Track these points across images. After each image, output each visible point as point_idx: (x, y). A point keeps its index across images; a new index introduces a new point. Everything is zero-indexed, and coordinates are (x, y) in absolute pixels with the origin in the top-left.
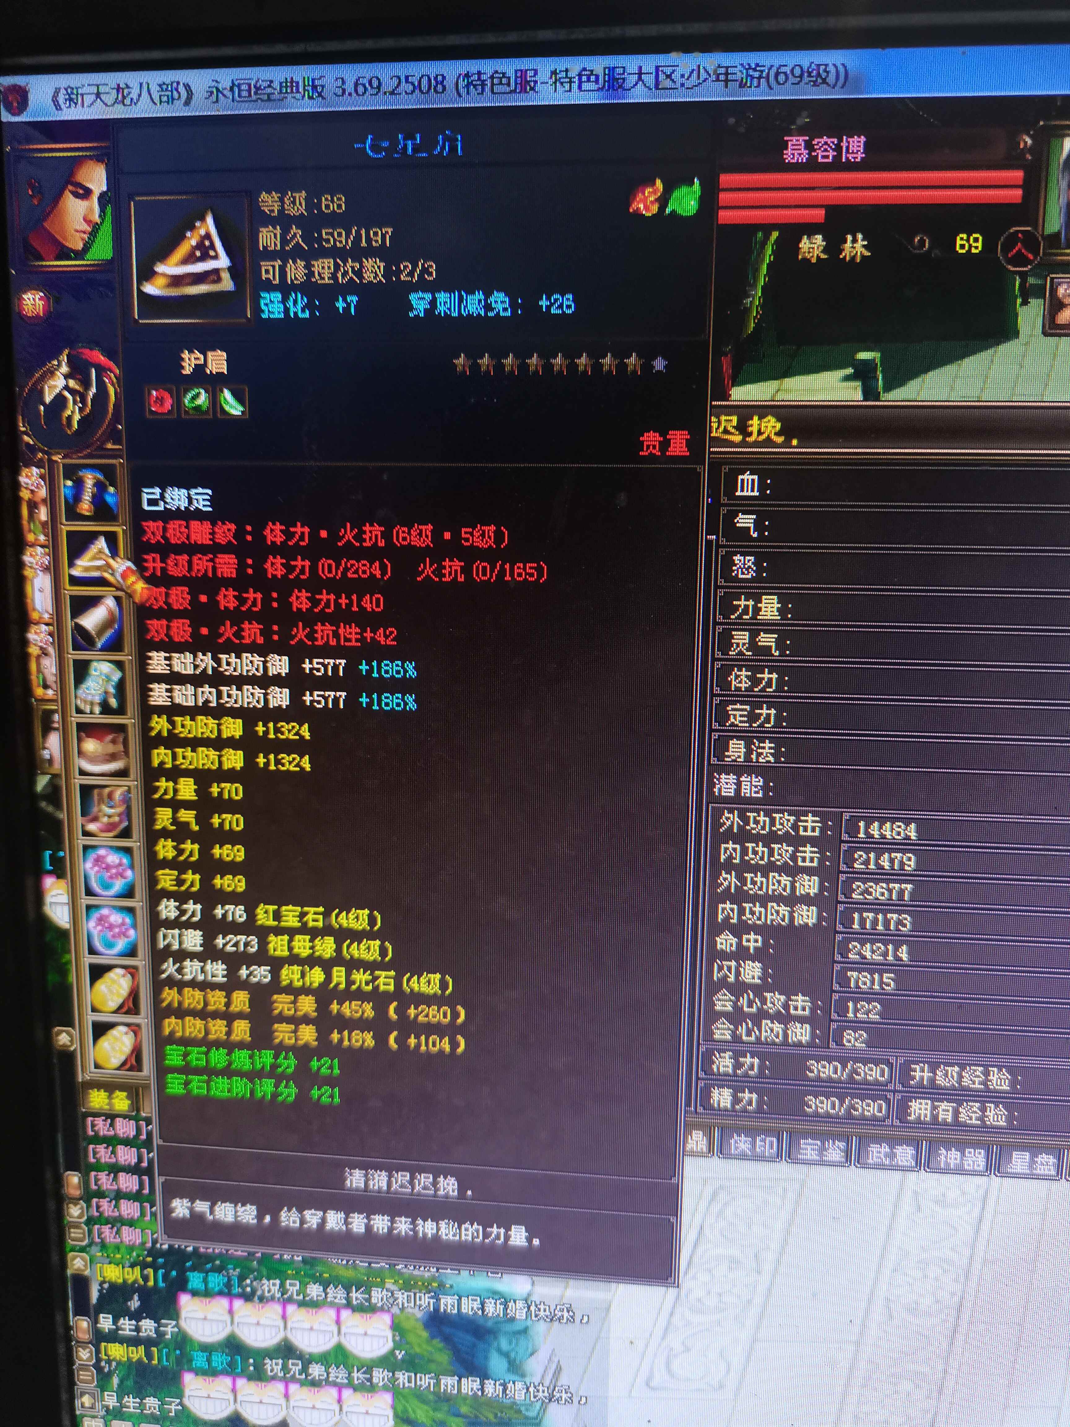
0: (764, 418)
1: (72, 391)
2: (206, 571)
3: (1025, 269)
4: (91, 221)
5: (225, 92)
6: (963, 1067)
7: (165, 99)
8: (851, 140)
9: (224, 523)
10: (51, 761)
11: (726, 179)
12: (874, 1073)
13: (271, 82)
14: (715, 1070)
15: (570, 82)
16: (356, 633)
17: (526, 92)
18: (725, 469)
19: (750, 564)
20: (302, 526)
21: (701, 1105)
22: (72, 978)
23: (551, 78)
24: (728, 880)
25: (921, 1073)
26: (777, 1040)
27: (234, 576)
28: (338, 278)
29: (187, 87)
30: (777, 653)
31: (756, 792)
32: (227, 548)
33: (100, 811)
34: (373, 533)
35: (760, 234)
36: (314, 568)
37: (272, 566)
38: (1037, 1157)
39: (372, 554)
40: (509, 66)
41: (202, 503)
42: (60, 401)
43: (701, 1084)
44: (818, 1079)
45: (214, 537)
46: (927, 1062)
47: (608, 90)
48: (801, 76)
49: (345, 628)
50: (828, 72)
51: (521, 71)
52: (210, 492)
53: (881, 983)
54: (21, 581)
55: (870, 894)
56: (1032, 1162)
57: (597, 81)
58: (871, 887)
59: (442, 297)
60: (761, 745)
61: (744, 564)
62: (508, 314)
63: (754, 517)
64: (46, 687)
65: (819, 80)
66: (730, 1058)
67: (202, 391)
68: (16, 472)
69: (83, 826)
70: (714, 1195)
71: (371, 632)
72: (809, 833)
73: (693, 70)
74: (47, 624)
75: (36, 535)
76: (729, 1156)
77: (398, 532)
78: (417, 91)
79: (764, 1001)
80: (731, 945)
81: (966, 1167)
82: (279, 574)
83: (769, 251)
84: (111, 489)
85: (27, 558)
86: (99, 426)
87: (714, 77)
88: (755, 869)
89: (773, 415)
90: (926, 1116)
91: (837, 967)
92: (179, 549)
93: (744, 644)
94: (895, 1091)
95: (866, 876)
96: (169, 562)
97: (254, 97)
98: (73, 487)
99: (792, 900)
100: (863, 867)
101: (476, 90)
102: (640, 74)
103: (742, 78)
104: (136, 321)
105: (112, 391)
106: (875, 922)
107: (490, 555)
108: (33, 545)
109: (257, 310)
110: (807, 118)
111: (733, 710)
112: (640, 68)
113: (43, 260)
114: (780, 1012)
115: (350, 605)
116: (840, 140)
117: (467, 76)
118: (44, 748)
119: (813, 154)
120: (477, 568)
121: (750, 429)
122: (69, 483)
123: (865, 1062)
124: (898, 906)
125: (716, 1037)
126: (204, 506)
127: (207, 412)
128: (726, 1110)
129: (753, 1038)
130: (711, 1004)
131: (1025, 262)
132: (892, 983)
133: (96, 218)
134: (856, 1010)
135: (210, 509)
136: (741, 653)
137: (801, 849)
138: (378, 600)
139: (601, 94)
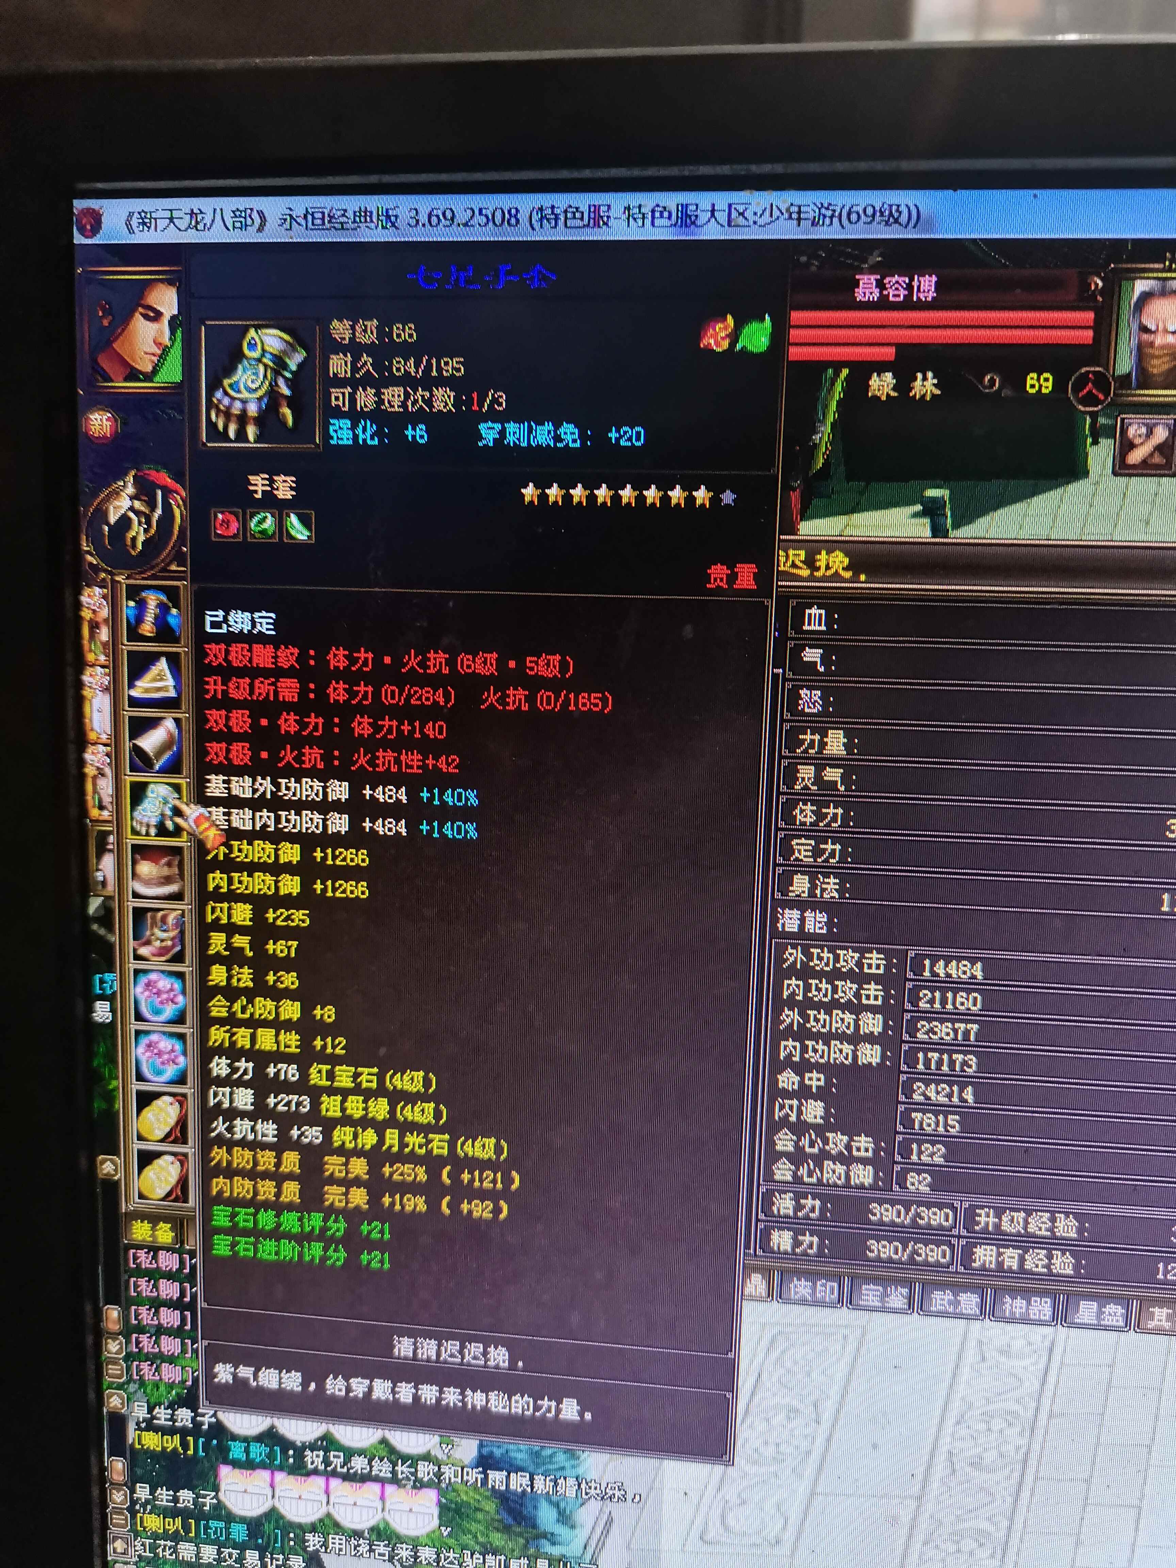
0: (833, 552)
1: (137, 513)
2: (268, 694)
3: (1096, 409)
4: (160, 344)
5: (298, 220)
6: (1029, 1213)
7: (238, 225)
8: (921, 279)
9: (287, 647)
10: (104, 883)
11: (796, 316)
12: (937, 1217)
13: (345, 211)
14: (776, 1212)
15: (643, 218)
16: (418, 760)
17: (599, 226)
18: (793, 603)
19: (816, 698)
20: (366, 652)
21: (760, 1248)
22: (119, 1105)
23: (624, 213)
24: (791, 1017)
25: (986, 1219)
26: (839, 1182)
27: (296, 700)
28: (408, 406)
29: (261, 213)
30: (843, 789)
31: (820, 928)
32: (289, 673)
33: (153, 935)
34: (437, 660)
35: (830, 371)
36: (377, 694)
37: (334, 691)
38: (1105, 1307)
39: (435, 681)
40: (583, 201)
41: (265, 626)
42: (124, 522)
43: (761, 1226)
44: (881, 1223)
45: (277, 661)
46: (993, 1207)
47: (681, 226)
48: (874, 215)
49: (407, 754)
50: (900, 213)
51: (595, 206)
52: (273, 615)
53: (946, 1125)
54: (80, 700)
55: (935, 1033)
56: (1100, 1313)
57: (670, 218)
58: (937, 1027)
59: (511, 427)
60: (826, 880)
61: (811, 698)
62: (578, 445)
63: (821, 651)
64: (101, 807)
65: (891, 220)
66: (791, 1199)
67: (268, 515)
68: (78, 592)
69: (135, 950)
70: (773, 1341)
71: (433, 759)
72: (874, 971)
73: (765, 209)
74: (105, 745)
75: (95, 654)
76: (788, 1301)
77: (462, 660)
78: (491, 224)
79: (826, 1141)
80: (793, 1083)
81: (1032, 1317)
82: (341, 699)
83: (838, 387)
84: (174, 611)
85: (86, 678)
86: (165, 548)
87: (786, 215)
88: (818, 1006)
89: (841, 550)
90: (991, 1262)
91: (901, 1108)
92: (241, 672)
93: (809, 779)
94: (959, 1237)
95: (930, 1016)
96: (230, 685)
97: (327, 225)
98: (135, 608)
99: (856, 1039)
100: (928, 1005)
101: (550, 223)
102: (713, 211)
103: (815, 217)
104: (204, 444)
105: (177, 512)
106: (940, 1063)
107: (554, 685)
108: (93, 666)
109: (327, 436)
110: (879, 256)
111: (797, 844)
112: (713, 205)
113: (112, 381)
114: (843, 1153)
115: (412, 732)
116: (912, 279)
117: (541, 209)
118: (98, 870)
119: (885, 292)
120: (542, 697)
121: (818, 564)
122: (132, 604)
123: (929, 1205)
124: (964, 1047)
125: (777, 1177)
126: (267, 629)
127: (271, 537)
128: (786, 1253)
129: (814, 1180)
130: (771, 1144)
131: (1096, 402)
132: (957, 1125)
133: (167, 341)
134: (920, 1153)
135: (273, 633)
136: (806, 788)
137: (865, 986)
138: (441, 727)
139: (673, 229)
